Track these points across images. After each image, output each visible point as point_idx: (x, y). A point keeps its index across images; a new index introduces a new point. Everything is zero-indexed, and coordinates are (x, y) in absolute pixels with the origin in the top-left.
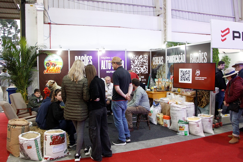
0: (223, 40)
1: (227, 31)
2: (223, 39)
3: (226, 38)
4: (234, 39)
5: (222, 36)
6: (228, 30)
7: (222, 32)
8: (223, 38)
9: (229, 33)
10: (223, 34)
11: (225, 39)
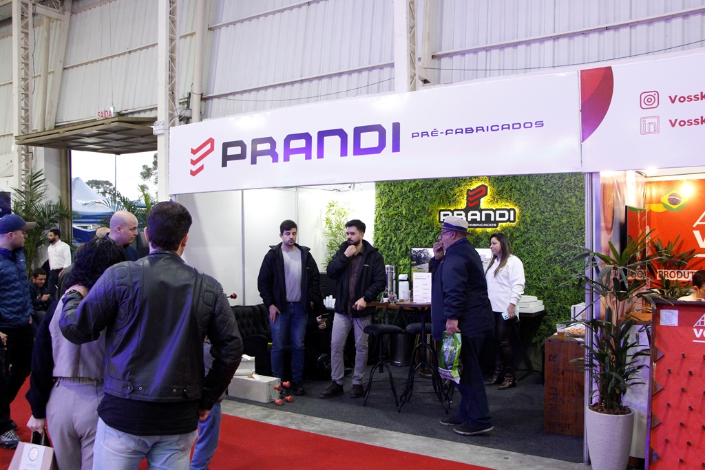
0: (193, 173)
1: (208, 147)
2: (194, 170)
3: (203, 166)
4: (224, 165)
5: (193, 163)
6: (210, 144)
7: (194, 152)
8: (195, 168)
9: (212, 149)
10: (195, 157)
11: (201, 168)
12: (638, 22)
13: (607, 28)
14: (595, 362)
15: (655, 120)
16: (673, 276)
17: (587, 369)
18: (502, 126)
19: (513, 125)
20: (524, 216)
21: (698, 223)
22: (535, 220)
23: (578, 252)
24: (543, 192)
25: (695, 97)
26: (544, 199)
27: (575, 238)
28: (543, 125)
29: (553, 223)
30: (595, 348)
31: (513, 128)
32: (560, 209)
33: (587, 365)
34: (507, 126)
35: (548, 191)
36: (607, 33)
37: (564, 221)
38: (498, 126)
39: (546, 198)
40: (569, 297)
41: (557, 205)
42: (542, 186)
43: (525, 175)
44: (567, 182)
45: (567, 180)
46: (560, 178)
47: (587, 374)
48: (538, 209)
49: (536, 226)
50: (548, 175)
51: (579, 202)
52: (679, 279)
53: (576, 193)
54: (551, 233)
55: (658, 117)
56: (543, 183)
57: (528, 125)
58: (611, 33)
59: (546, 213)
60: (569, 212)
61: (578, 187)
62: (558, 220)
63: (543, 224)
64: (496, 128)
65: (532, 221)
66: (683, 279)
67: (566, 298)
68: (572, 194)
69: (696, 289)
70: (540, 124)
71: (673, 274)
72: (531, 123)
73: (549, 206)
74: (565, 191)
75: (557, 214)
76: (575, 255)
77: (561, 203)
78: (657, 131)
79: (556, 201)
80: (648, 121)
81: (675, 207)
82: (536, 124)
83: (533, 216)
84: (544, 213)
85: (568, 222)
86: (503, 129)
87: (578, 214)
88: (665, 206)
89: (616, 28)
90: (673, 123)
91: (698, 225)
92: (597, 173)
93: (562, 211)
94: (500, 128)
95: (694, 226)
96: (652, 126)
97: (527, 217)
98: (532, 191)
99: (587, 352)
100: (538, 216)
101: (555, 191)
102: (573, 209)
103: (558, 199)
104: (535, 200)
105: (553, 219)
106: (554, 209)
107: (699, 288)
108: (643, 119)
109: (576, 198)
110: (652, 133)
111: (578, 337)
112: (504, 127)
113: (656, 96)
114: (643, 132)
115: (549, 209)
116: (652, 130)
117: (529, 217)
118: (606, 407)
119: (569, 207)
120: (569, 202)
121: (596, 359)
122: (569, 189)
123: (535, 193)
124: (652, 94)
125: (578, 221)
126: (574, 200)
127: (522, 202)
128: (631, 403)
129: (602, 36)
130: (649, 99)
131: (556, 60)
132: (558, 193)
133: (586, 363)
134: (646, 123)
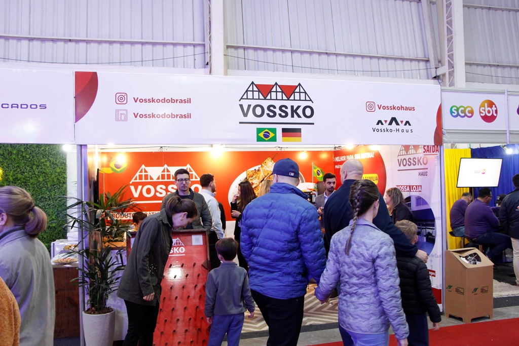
12: (92, 41)
13: (70, 40)
14: (87, 279)
15: (125, 112)
16: (118, 217)
17: (81, 286)
18: (12, 105)
19: (21, 105)
20: (7, 175)
21: (133, 181)
22: (17, 178)
23: (52, 202)
24: (23, 157)
25: (148, 100)
26: (24, 163)
27: (49, 192)
28: (46, 107)
29: (32, 181)
30: (85, 270)
31: (21, 108)
32: (37, 170)
33: (81, 283)
34: (16, 106)
35: (28, 156)
36: (70, 44)
37: (41, 179)
38: (8, 105)
39: (25, 162)
40: (45, 236)
41: (34, 167)
42: (22, 152)
43: (8, 144)
44: (43, 150)
45: (43, 148)
46: (37, 147)
47: (81, 289)
48: (19, 170)
49: (17, 183)
50: (27, 144)
51: (52, 166)
52: (122, 219)
53: (50, 158)
54: (30, 188)
55: (126, 110)
56: (23, 150)
57: (33, 106)
58: (73, 44)
59: (26, 173)
60: (44, 173)
61: (51, 154)
62: (36, 178)
63: (23, 182)
64: (6, 106)
65: (13, 179)
66: (124, 218)
67: (43, 237)
68: (46, 159)
69: (135, 225)
70: (43, 107)
71: (118, 215)
72: (36, 105)
73: (28, 168)
74: (41, 157)
75: (35, 174)
76: (49, 205)
77: (38, 166)
78: (126, 120)
79: (34, 164)
80: (120, 112)
81: (118, 170)
82: (40, 106)
83: (14, 175)
84: (24, 173)
85: (44, 180)
86: (12, 107)
87: (52, 174)
88: (113, 169)
89: (77, 41)
90: (136, 115)
91: (133, 182)
92: (86, 146)
93: (39, 172)
94: (10, 106)
95: (131, 183)
96: (123, 116)
97: (10, 177)
98: (14, 156)
99: (80, 273)
100: (20, 176)
101: (33, 157)
102: (48, 171)
103: (35, 162)
104: (16, 163)
105: (32, 178)
106: (32, 170)
107: (137, 224)
108: (117, 111)
109: (50, 162)
110: (123, 121)
111: (65, 264)
112: (13, 106)
113: (126, 97)
114: (117, 120)
115: (28, 170)
116: (123, 119)
117: (12, 176)
118: (96, 310)
119: (45, 169)
120: (45, 165)
121: (87, 277)
122: (44, 156)
123: (16, 158)
124: (123, 95)
125: (52, 179)
126: (48, 164)
127: (5, 164)
128: (111, 305)
129: (66, 45)
130: (121, 98)
131: (31, 57)
132: (36, 158)
133: (80, 281)
134: (119, 113)
